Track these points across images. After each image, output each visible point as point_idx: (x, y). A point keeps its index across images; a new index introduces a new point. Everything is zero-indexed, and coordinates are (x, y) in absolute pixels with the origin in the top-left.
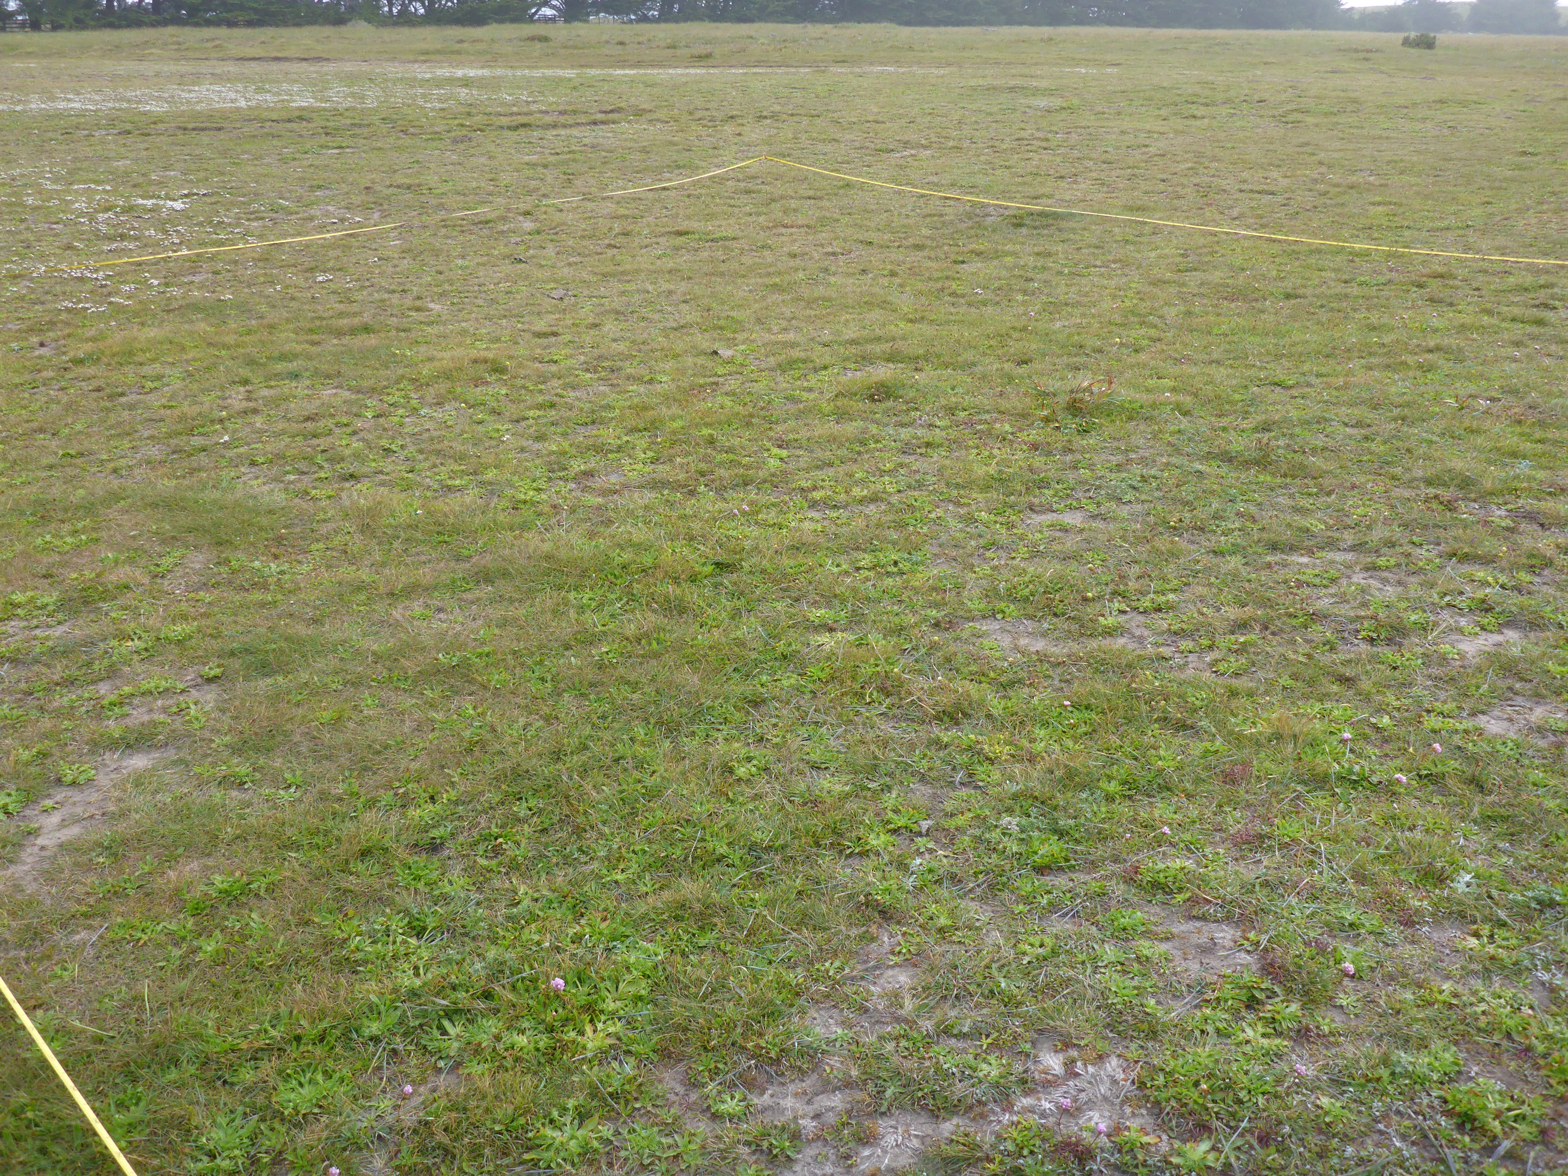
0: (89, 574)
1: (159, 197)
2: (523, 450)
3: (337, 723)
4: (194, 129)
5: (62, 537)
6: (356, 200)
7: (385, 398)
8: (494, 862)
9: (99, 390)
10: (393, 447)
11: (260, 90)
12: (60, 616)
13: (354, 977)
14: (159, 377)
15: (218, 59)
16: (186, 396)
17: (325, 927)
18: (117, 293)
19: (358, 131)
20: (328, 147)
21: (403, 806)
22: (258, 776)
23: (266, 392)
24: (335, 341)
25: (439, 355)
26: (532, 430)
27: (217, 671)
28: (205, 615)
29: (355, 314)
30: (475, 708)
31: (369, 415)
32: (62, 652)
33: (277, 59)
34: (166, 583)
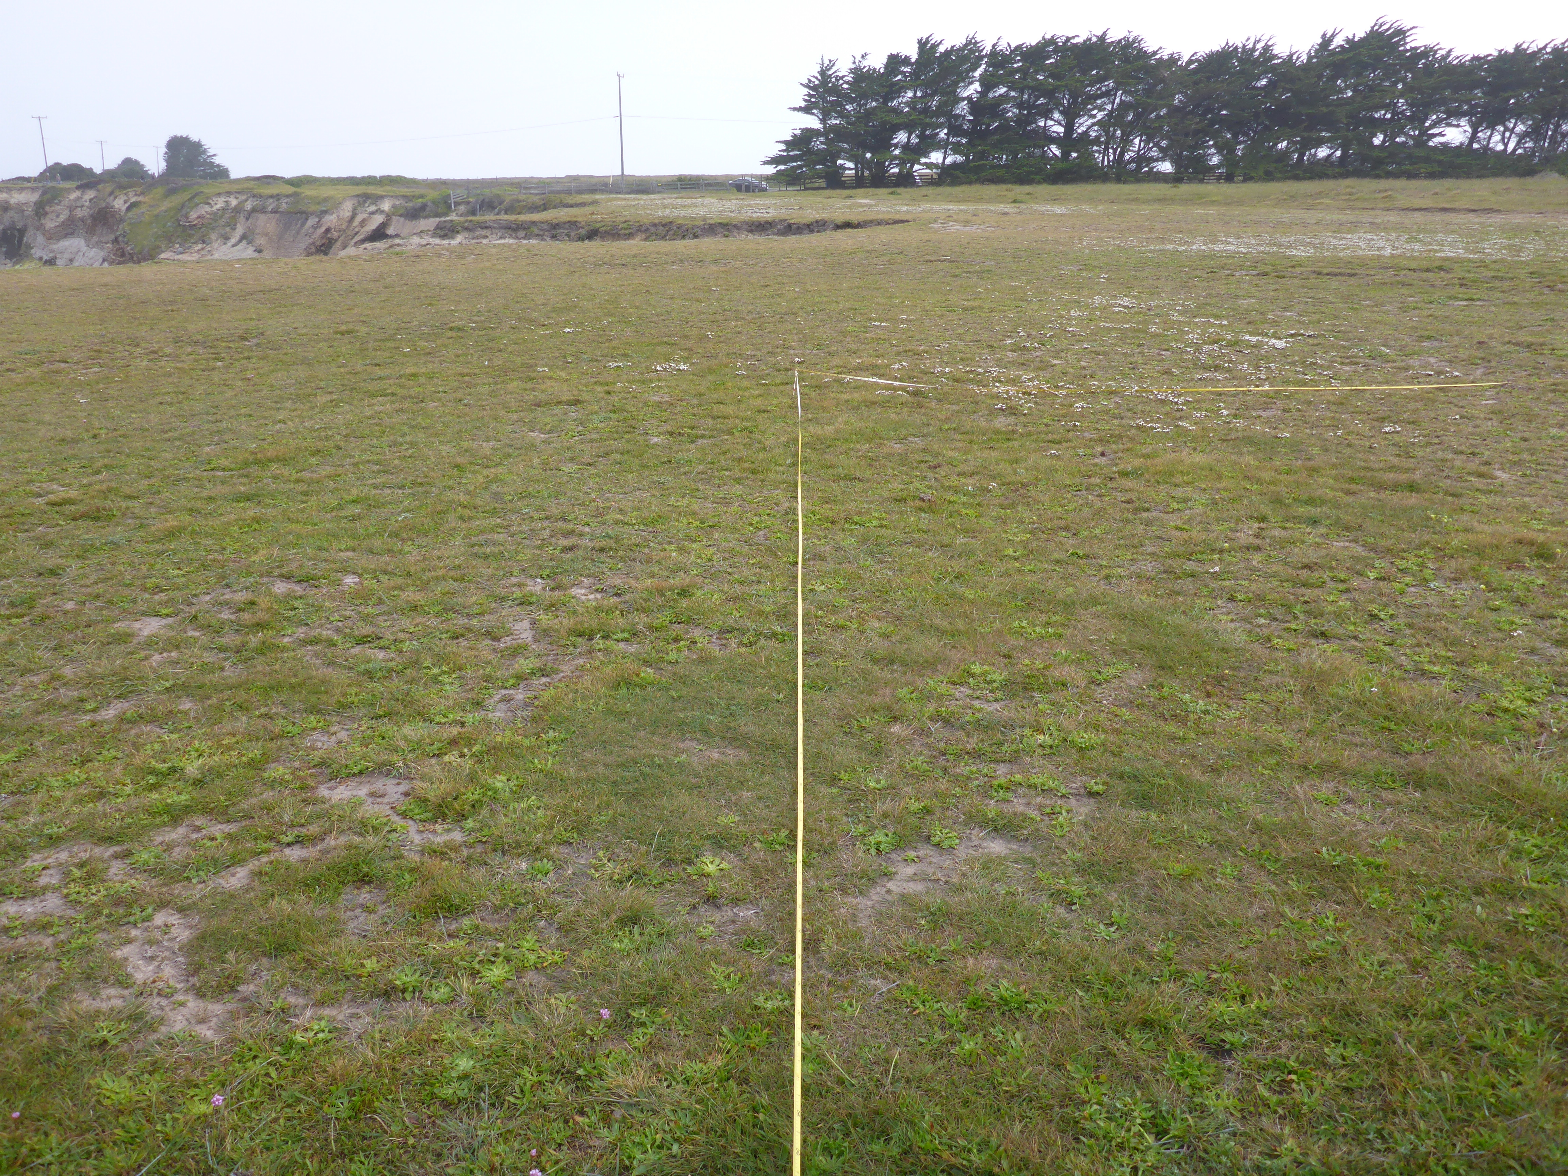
0: (1039, 664)
1: (1267, 335)
2: (1533, 651)
3: (1184, 880)
4: (1328, 274)
5: (1035, 626)
6: (1463, 353)
7: (1398, 562)
8: (1274, 1099)
9: (1129, 502)
10: (1382, 615)
11: (1412, 239)
12: (999, 695)
13: (1074, 1144)
14: (1185, 500)
15: (1383, 209)
16: (1201, 522)
17: (1073, 1079)
18: (1187, 418)
19: (1497, 284)
20: (1457, 299)
21: (1210, 993)
22: (1089, 901)
23: (1277, 533)
24: (1372, 494)
25: (1479, 527)
26: (1554, 632)
27: (1100, 788)
28: (1118, 732)
29: (1407, 470)
30: (1336, 920)
31: (1372, 576)
32: (984, 726)
33: (1444, 210)
34: (1099, 691)
